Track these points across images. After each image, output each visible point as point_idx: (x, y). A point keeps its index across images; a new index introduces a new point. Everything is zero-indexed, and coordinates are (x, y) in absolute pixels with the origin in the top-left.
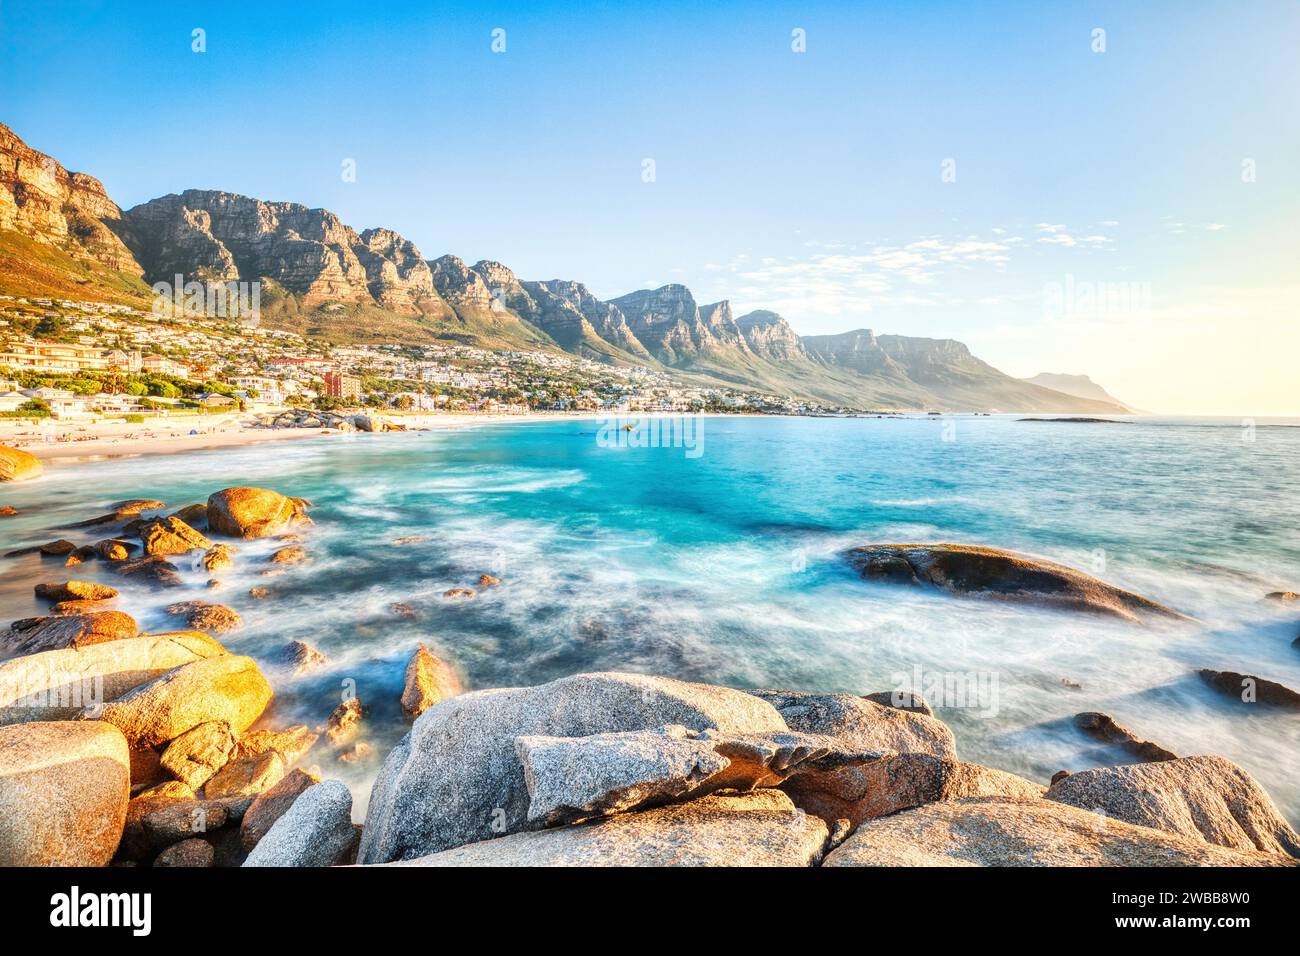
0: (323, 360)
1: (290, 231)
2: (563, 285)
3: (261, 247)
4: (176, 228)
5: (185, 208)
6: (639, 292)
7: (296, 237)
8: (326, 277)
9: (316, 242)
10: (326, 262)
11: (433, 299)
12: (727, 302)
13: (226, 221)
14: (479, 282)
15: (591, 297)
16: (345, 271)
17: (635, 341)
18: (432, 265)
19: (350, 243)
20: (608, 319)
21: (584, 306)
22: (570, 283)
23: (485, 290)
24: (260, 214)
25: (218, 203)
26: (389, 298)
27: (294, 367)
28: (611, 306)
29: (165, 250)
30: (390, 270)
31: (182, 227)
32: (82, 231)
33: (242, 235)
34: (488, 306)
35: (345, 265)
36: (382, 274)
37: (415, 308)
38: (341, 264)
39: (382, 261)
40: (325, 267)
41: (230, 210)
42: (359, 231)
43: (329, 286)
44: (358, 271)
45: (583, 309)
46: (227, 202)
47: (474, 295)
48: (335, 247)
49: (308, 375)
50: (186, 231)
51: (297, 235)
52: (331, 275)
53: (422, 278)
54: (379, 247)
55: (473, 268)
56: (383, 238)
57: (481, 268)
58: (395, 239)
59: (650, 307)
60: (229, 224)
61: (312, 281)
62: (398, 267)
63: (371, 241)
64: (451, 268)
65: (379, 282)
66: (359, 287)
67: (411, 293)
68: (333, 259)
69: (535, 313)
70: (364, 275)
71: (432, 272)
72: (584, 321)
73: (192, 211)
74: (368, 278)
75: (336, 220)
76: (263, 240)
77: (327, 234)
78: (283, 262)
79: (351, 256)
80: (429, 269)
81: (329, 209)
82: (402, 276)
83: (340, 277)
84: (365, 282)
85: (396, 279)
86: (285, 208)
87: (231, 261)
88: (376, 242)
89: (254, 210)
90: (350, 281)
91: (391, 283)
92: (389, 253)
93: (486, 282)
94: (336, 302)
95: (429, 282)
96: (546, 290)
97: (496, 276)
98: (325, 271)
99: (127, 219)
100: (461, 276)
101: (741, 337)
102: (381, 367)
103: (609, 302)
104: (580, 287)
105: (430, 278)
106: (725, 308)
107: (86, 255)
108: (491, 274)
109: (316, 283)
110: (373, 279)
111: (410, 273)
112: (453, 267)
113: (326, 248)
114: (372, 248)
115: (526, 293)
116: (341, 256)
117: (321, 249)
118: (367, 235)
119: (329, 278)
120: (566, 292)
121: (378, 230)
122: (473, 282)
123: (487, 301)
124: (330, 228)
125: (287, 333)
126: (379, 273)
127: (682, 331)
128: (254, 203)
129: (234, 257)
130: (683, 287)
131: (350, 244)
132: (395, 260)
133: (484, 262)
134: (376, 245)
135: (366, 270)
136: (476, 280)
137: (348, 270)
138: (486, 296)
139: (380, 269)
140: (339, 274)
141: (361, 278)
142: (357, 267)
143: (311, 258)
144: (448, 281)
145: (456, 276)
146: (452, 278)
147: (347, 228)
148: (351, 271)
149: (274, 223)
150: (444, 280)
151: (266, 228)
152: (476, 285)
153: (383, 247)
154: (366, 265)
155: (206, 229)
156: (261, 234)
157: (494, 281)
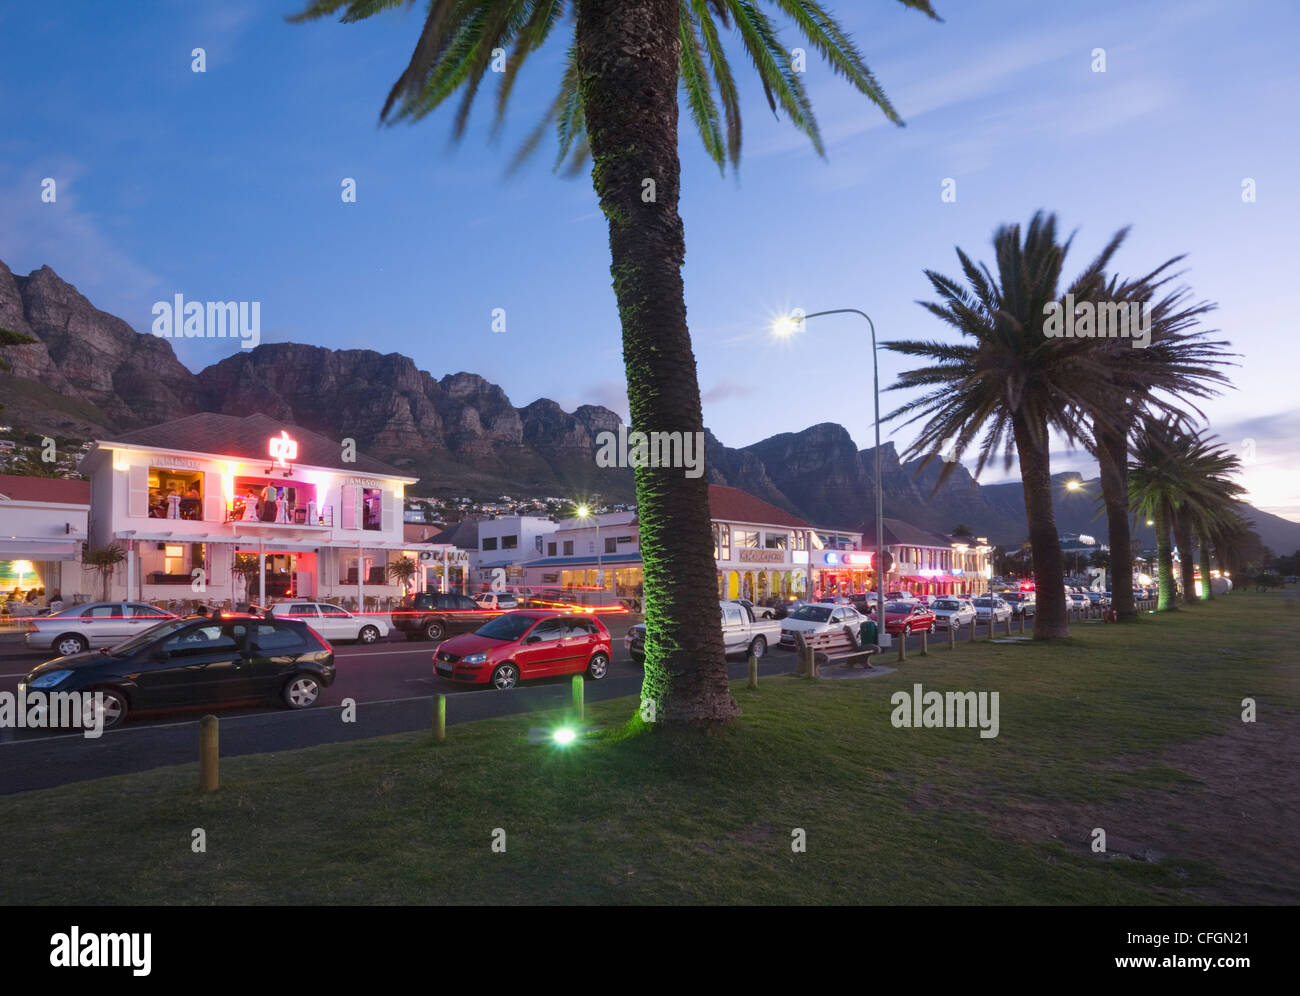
1: (359, 378)
3: (326, 398)
5: (248, 363)
6: (778, 437)
7: (365, 384)
8: (393, 427)
9: (385, 387)
10: (394, 409)
11: (522, 451)
12: (891, 443)
13: (292, 374)
14: (579, 430)
16: (417, 420)
17: (780, 495)
18: (523, 411)
19: (426, 390)
20: (744, 469)
21: (711, 456)
24: (328, 362)
25: (285, 356)
26: (469, 450)
28: (746, 455)
30: (472, 416)
31: (243, 383)
32: (131, 389)
33: (306, 388)
35: (418, 413)
36: (462, 422)
37: (501, 461)
38: (413, 412)
39: (462, 407)
40: (394, 414)
42: (438, 376)
43: (397, 437)
44: (431, 420)
46: (294, 354)
47: (574, 445)
48: (406, 393)
50: (247, 387)
51: (366, 382)
52: (399, 424)
53: (511, 427)
54: (460, 393)
55: (573, 414)
56: (463, 384)
57: (584, 413)
58: (480, 384)
59: (795, 453)
60: (294, 378)
61: (377, 434)
62: (480, 415)
63: (452, 387)
64: (545, 414)
65: (458, 433)
66: (433, 439)
67: (497, 444)
68: (404, 408)
70: (440, 424)
71: (522, 421)
74: (445, 427)
75: (413, 365)
76: (329, 392)
77: (400, 379)
78: (346, 412)
79: (424, 402)
80: (517, 416)
81: (405, 354)
82: (486, 423)
83: (410, 426)
84: (440, 434)
85: (478, 429)
86: (356, 357)
88: (457, 389)
89: (321, 360)
90: (420, 431)
91: (473, 431)
92: (471, 400)
93: (588, 428)
94: (404, 457)
95: (518, 431)
97: (600, 422)
98: (391, 421)
100: (558, 422)
101: (913, 487)
103: (744, 450)
105: (519, 426)
106: (889, 451)
108: (594, 419)
109: (380, 435)
110: (452, 429)
111: (496, 422)
112: (549, 413)
113: (396, 394)
114: (452, 394)
116: (413, 404)
117: (391, 395)
118: (450, 379)
119: (396, 428)
121: (460, 374)
122: (572, 428)
123: (590, 451)
124: (404, 373)
126: (459, 421)
127: (839, 481)
128: (324, 352)
129: (293, 411)
130: (838, 427)
131: (426, 393)
132: (478, 408)
133: (586, 407)
134: (457, 391)
135: (444, 420)
136: (577, 426)
137: (421, 419)
138: (588, 446)
139: (460, 417)
140: (409, 423)
141: (436, 428)
142: (432, 415)
143: (378, 406)
144: (541, 429)
145: (552, 422)
146: (546, 425)
147: (425, 374)
148: (425, 421)
149: (342, 372)
150: (537, 429)
151: (332, 378)
152: (575, 432)
153: (466, 393)
154: (442, 414)
155: (269, 384)
156: (327, 386)
157: (598, 429)
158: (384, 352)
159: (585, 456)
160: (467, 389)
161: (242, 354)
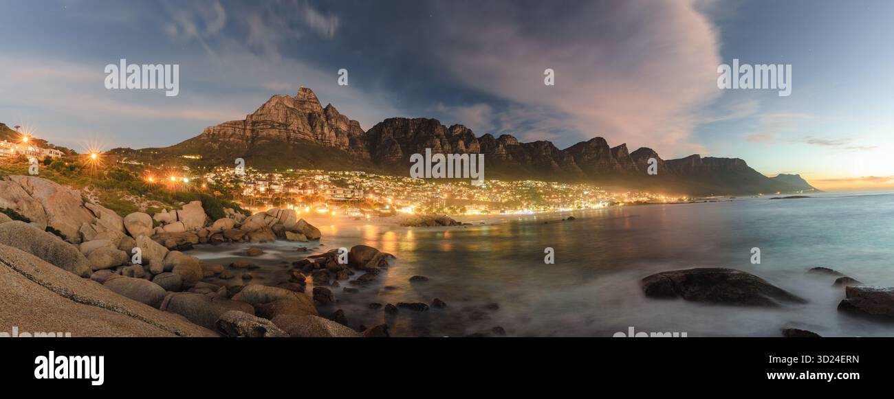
2: (541, 143)
3: (410, 140)
4: (381, 136)
5: (384, 128)
6: (579, 143)
8: (434, 151)
9: (431, 135)
10: (435, 144)
12: (625, 144)
14: (501, 146)
15: (556, 148)
16: (442, 147)
17: (580, 170)
18: (480, 139)
19: (445, 133)
20: (566, 158)
21: (553, 154)
22: (545, 142)
23: (504, 150)
25: (395, 123)
28: (566, 152)
29: (377, 147)
31: (383, 136)
32: (353, 142)
33: (403, 135)
34: (506, 159)
35: (443, 144)
38: (441, 144)
39: (458, 141)
41: (400, 125)
42: (448, 127)
44: (447, 147)
45: (551, 155)
46: (398, 121)
47: (499, 153)
48: (438, 136)
49: (426, 199)
53: (475, 147)
54: (456, 133)
55: (498, 139)
56: (457, 129)
57: (503, 138)
58: (463, 128)
59: (586, 151)
60: (399, 132)
63: (454, 131)
68: (438, 142)
69: (529, 160)
72: (553, 162)
73: (386, 128)
74: (452, 149)
75: (439, 123)
76: (411, 137)
78: (418, 146)
79: (445, 139)
80: (478, 142)
81: (435, 118)
82: (466, 146)
83: (440, 151)
84: (450, 152)
85: (464, 148)
86: (419, 121)
87: (399, 148)
89: (408, 124)
90: (444, 152)
91: (462, 150)
92: (460, 136)
93: (504, 146)
95: (478, 148)
96: (533, 147)
97: (509, 142)
99: (366, 136)
100: (493, 143)
101: (634, 164)
103: (565, 150)
104: (550, 143)
105: (478, 146)
106: (624, 147)
107: (354, 153)
108: (506, 141)
110: (455, 149)
111: (470, 144)
112: (489, 139)
113: (435, 137)
115: (524, 149)
116: (441, 140)
117: (433, 138)
118: (453, 127)
119: (437, 151)
120: (543, 147)
121: (456, 125)
122: (499, 146)
124: (436, 127)
127: (604, 163)
128: (408, 120)
129: (401, 146)
130: (602, 138)
131: (445, 135)
132: (463, 140)
133: (503, 135)
135: (452, 146)
138: (505, 153)
139: (457, 144)
140: (440, 149)
141: (449, 150)
142: (447, 145)
143: (429, 143)
144: (487, 147)
145: (491, 144)
146: (489, 145)
147: (444, 126)
148: (445, 147)
149: (415, 128)
150: (485, 147)
151: (412, 131)
152: (500, 148)
153: (459, 133)
155: (391, 135)
156: (410, 134)
157: (509, 145)
158: (429, 119)
159: (503, 158)
160: (458, 131)
161: (380, 123)
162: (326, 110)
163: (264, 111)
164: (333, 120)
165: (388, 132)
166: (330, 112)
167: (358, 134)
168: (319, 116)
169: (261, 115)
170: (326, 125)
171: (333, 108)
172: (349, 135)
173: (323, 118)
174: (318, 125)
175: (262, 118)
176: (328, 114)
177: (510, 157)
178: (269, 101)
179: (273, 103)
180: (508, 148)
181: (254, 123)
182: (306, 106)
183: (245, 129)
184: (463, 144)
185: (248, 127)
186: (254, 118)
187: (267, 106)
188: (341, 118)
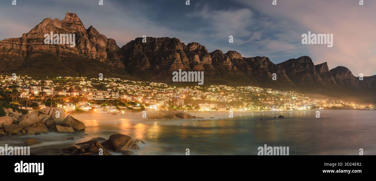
0: (173, 93)
1: (165, 47)
2: (260, 58)
3: (156, 54)
5: (135, 44)
8: (176, 62)
9: (173, 50)
10: (176, 57)
11: (211, 67)
12: (326, 63)
14: (228, 59)
15: (271, 62)
16: (182, 59)
17: (290, 80)
18: (211, 54)
20: (279, 72)
21: (269, 67)
22: (263, 57)
23: (230, 63)
27: (164, 95)
28: (279, 66)
29: (130, 59)
30: (197, 57)
32: (110, 56)
33: (151, 51)
34: (231, 69)
35: (182, 57)
36: (194, 59)
37: (205, 71)
38: (181, 57)
39: (194, 55)
41: (148, 43)
43: (177, 65)
44: (186, 59)
45: (268, 68)
47: (226, 65)
48: (178, 51)
49: (169, 98)
50: (135, 52)
52: (178, 62)
53: (208, 60)
55: (226, 54)
56: (194, 46)
57: (229, 53)
58: (199, 46)
59: (295, 66)
60: (147, 48)
61: (171, 64)
62: (199, 56)
63: (191, 48)
64: (218, 55)
65: (193, 63)
66: (186, 65)
68: (178, 56)
69: (250, 70)
70: (188, 60)
71: (211, 57)
72: (269, 73)
74: (190, 61)
75: (179, 41)
76: (157, 51)
77: (176, 47)
78: (163, 58)
79: (184, 54)
81: (177, 38)
82: (201, 59)
83: (180, 62)
84: (188, 63)
85: (199, 61)
86: (164, 40)
87: (148, 60)
88: (192, 48)
89: (155, 42)
90: (183, 63)
91: (197, 62)
92: (196, 51)
93: (231, 59)
95: (210, 61)
96: (254, 61)
97: (235, 56)
98: (175, 61)
99: (121, 50)
100: (222, 58)
102: (192, 95)
103: (278, 64)
104: (267, 58)
105: (210, 59)
106: (325, 65)
107: (111, 63)
108: (233, 56)
109: (172, 65)
111: (204, 58)
112: (219, 54)
113: (176, 52)
114: (191, 50)
115: (246, 63)
116: (181, 55)
117: (175, 53)
118: (189, 45)
120: (261, 61)
121: (193, 43)
122: (226, 60)
124: (177, 44)
125: (163, 84)
126: (193, 59)
127: (308, 76)
129: (149, 59)
130: (308, 57)
131: (184, 50)
132: (198, 54)
133: (230, 51)
134: (192, 49)
135: (189, 59)
136: (227, 59)
137: (183, 59)
138: (231, 65)
139: (194, 58)
140: (180, 61)
141: (187, 62)
142: (186, 58)
143: (171, 56)
144: (217, 60)
145: (220, 58)
146: (218, 59)
147: (183, 44)
148: (184, 60)
149: (160, 45)
150: (215, 60)
151: (158, 47)
152: (227, 61)
153: (195, 49)
154: (188, 57)
155: (141, 50)
156: (156, 50)
157: (234, 59)
158: (171, 38)
159: (230, 68)
161: (132, 41)
162: (88, 31)
163: (37, 31)
164: (94, 38)
165: (139, 47)
166: (92, 32)
167: (115, 49)
168: (83, 35)
169: (35, 34)
170: (88, 42)
171: (94, 29)
172: (107, 50)
173: (86, 37)
174: (82, 42)
175: (35, 36)
176: (90, 34)
177: (235, 68)
178: (41, 23)
179: (45, 24)
180: (234, 61)
181: (29, 40)
182: (72, 27)
183: (21, 45)
184: (198, 58)
185: (24, 44)
186: (29, 36)
187: (40, 26)
188: (101, 37)
